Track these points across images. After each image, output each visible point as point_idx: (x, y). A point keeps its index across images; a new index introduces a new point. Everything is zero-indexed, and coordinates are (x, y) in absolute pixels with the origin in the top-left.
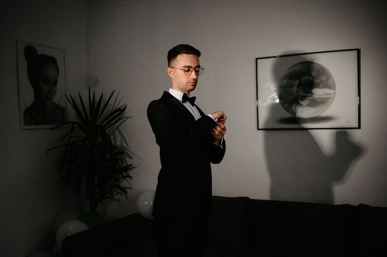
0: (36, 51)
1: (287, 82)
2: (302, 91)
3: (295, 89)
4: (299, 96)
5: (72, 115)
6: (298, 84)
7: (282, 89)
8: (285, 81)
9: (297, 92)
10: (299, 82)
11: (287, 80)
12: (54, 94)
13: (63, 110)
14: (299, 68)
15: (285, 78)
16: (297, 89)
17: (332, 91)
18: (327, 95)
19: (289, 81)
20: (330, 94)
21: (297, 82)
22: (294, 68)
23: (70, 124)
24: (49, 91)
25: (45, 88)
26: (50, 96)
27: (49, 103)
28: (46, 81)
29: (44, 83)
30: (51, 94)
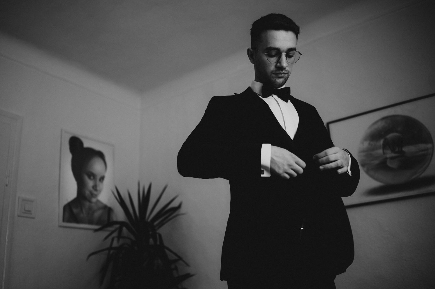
0: (81, 143)
1: (369, 144)
2: (389, 151)
3: (380, 151)
4: (386, 158)
5: (120, 215)
6: (383, 144)
7: (364, 154)
8: (366, 144)
9: (384, 153)
10: (384, 142)
11: (369, 142)
12: (100, 191)
13: (109, 210)
14: (380, 125)
15: (365, 139)
16: (383, 150)
17: (429, 146)
18: (423, 151)
19: (372, 143)
20: (427, 149)
21: (381, 142)
22: (376, 126)
23: (117, 226)
24: (95, 187)
25: (90, 183)
26: (95, 193)
27: (94, 200)
28: (92, 175)
29: (89, 177)
30: (96, 190)
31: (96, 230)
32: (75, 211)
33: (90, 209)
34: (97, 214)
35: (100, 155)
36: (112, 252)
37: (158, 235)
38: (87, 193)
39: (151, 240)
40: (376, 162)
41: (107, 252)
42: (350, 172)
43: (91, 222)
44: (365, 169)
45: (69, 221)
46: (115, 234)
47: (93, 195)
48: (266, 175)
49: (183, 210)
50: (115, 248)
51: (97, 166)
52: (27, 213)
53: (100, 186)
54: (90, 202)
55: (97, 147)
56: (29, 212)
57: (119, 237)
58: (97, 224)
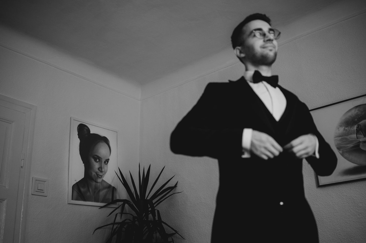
0: (89, 130)
1: (344, 129)
2: (362, 136)
3: (354, 136)
4: (360, 142)
5: (122, 194)
6: (356, 130)
8: (342, 129)
11: (344, 128)
12: (105, 173)
13: (113, 189)
14: (354, 112)
15: (341, 125)
19: (346, 129)
21: (355, 128)
22: (350, 114)
23: (121, 203)
24: (100, 169)
25: (96, 165)
26: (101, 174)
27: (99, 180)
28: (98, 158)
29: (95, 160)
30: (101, 172)
31: (101, 207)
32: (82, 190)
33: (96, 188)
34: (102, 193)
35: (105, 140)
36: (115, 226)
37: (156, 211)
38: (94, 173)
39: (150, 216)
40: (351, 145)
41: (111, 226)
42: (317, 156)
43: (96, 200)
44: (341, 152)
45: (77, 199)
46: (118, 211)
47: (98, 176)
48: (246, 156)
49: (178, 189)
50: (118, 223)
51: (102, 150)
52: (40, 193)
53: (105, 168)
54: (96, 182)
55: (102, 133)
56: (41, 190)
57: (122, 213)
58: (102, 202)
